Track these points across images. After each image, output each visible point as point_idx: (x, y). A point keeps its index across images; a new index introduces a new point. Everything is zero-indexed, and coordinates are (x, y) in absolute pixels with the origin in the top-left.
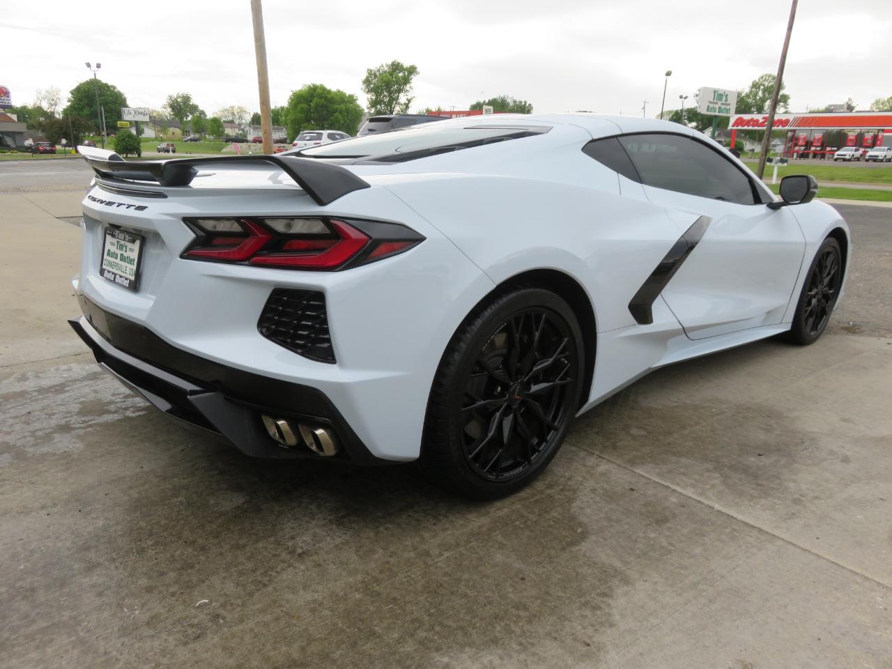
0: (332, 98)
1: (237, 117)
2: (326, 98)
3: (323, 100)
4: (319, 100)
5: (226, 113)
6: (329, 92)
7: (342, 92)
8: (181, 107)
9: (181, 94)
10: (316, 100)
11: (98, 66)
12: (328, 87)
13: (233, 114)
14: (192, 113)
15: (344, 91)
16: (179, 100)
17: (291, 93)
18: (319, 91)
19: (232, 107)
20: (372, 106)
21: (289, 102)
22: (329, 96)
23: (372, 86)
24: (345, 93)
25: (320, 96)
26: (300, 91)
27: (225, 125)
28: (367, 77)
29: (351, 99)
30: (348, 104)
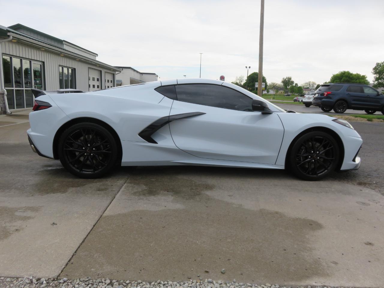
0: (353, 77)
1: (311, 86)
2: (349, 77)
3: (347, 78)
4: (346, 78)
5: (307, 84)
6: (352, 74)
7: (359, 74)
8: (287, 82)
9: (288, 77)
10: (344, 78)
11: (250, 67)
12: (351, 72)
13: (310, 85)
14: (291, 85)
15: (360, 74)
16: (287, 79)
17: (333, 75)
18: (346, 74)
19: (310, 82)
20: (376, 81)
21: (331, 79)
22: (351, 76)
23: (378, 71)
24: (360, 75)
25: (346, 77)
26: (337, 74)
27: (303, 89)
28: (376, 67)
29: (364, 77)
30: (361, 80)
